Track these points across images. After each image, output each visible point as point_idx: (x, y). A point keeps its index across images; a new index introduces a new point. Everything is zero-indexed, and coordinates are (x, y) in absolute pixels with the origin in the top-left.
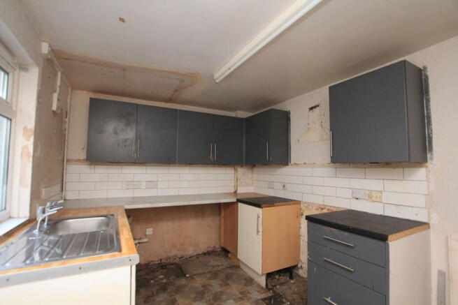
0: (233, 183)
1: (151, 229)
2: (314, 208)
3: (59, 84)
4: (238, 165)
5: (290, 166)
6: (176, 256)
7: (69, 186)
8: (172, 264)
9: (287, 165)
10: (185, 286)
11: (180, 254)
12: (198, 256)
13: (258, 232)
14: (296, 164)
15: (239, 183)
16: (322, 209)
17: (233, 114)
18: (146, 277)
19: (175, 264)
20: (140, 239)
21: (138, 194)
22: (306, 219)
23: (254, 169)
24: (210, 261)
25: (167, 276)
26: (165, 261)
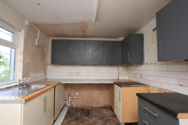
0: (117, 74)
1: (78, 93)
2: (156, 90)
3: (39, 35)
4: (119, 65)
5: (144, 65)
6: (89, 106)
7: (48, 74)
8: (87, 110)
9: (142, 64)
10: (86, 120)
11: (91, 106)
12: (99, 108)
13: (120, 100)
14: (147, 64)
15: (120, 74)
16: (161, 91)
17: (116, 40)
18: (74, 113)
19: (88, 109)
20: (74, 96)
21: (73, 78)
22: (137, 95)
23: (129, 67)
24: (103, 111)
25: (81, 114)
26: (84, 108)
